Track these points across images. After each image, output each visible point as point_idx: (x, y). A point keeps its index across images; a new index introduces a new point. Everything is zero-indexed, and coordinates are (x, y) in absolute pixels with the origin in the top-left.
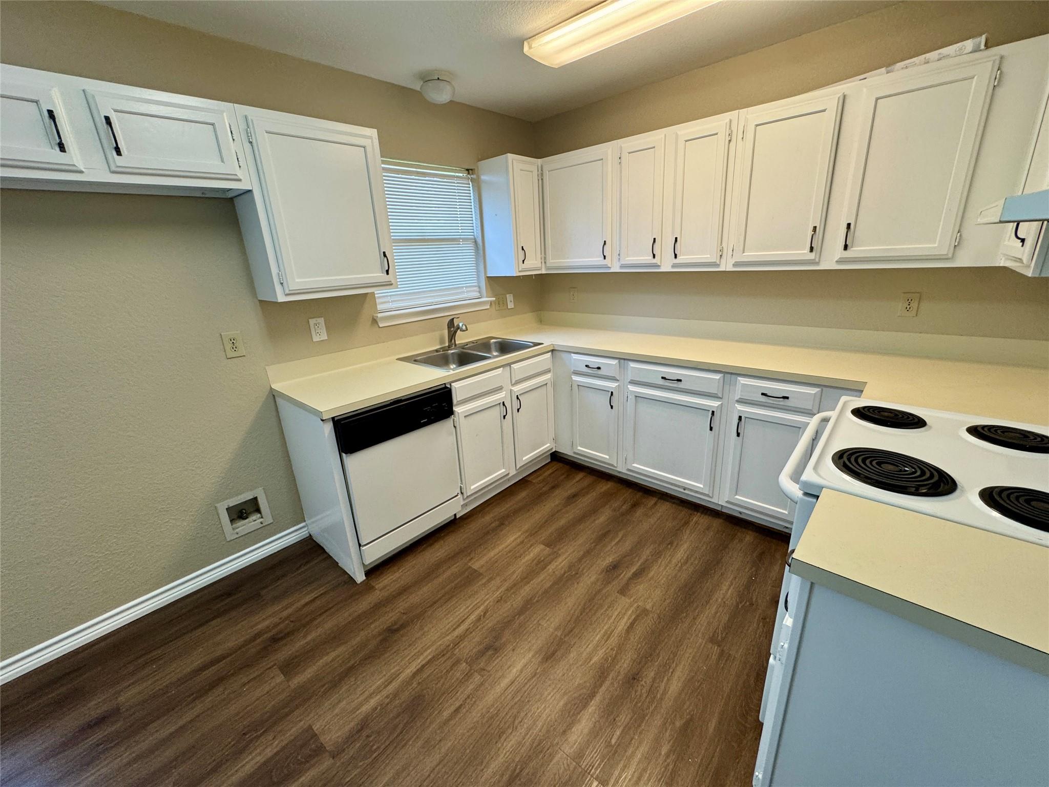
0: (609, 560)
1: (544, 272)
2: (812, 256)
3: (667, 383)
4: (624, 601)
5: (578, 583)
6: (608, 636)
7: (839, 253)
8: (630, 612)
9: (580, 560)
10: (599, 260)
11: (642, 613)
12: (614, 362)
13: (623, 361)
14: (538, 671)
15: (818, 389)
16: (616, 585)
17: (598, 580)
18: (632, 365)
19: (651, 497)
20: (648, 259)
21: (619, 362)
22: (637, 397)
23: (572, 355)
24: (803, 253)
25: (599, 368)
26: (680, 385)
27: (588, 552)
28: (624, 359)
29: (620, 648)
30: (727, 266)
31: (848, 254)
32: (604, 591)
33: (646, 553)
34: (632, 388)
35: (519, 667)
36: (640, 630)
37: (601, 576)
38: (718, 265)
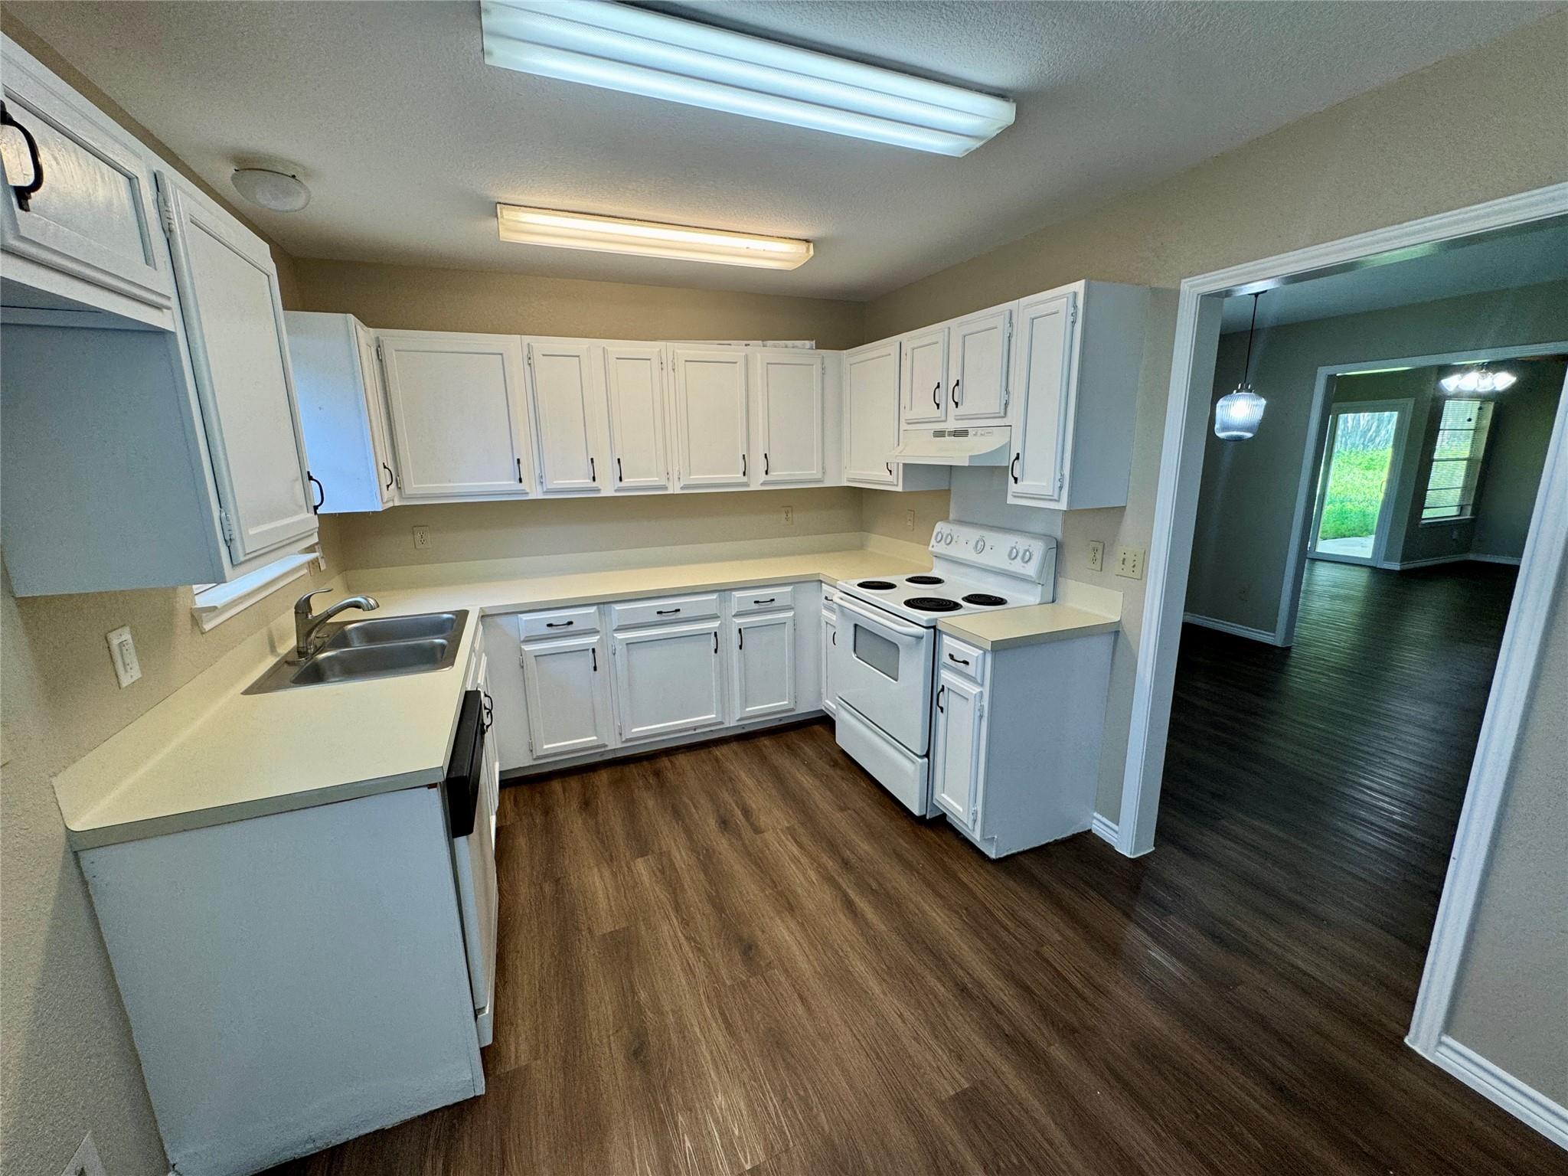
0: (712, 822)
1: (397, 503)
2: (745, 479)
3: (664, 617)
4: (769, 836)
5: (720, 854)
6: (795, 860)
7: (763, 477)
8: (784, 838)
9: (690, 838)
10: (511, 484)
11: (791, 831)
12: (593, 610)
13: (602, 606)
14: (800, 921)
15: (792, 587)
16: (747, 833)
17: (730, 840)
18: (618, 607)
19: (658, 760)
20: (587, 482)
21: (598, 608)
22: (630, 644)
23: (520, 616)
24: (738, 476)
25: (570, 623)
26: (680, 615)
27: (688, 832)
28: (603, 603)
29: (813, 859)
30: (675, 489)
31: (768, 478)
32: (747, 842)
33: (726, 797)
34: (620, 636)
35: (786, 934)
36: (805, 840)
37: (727, 835)
38: (666, 488)
